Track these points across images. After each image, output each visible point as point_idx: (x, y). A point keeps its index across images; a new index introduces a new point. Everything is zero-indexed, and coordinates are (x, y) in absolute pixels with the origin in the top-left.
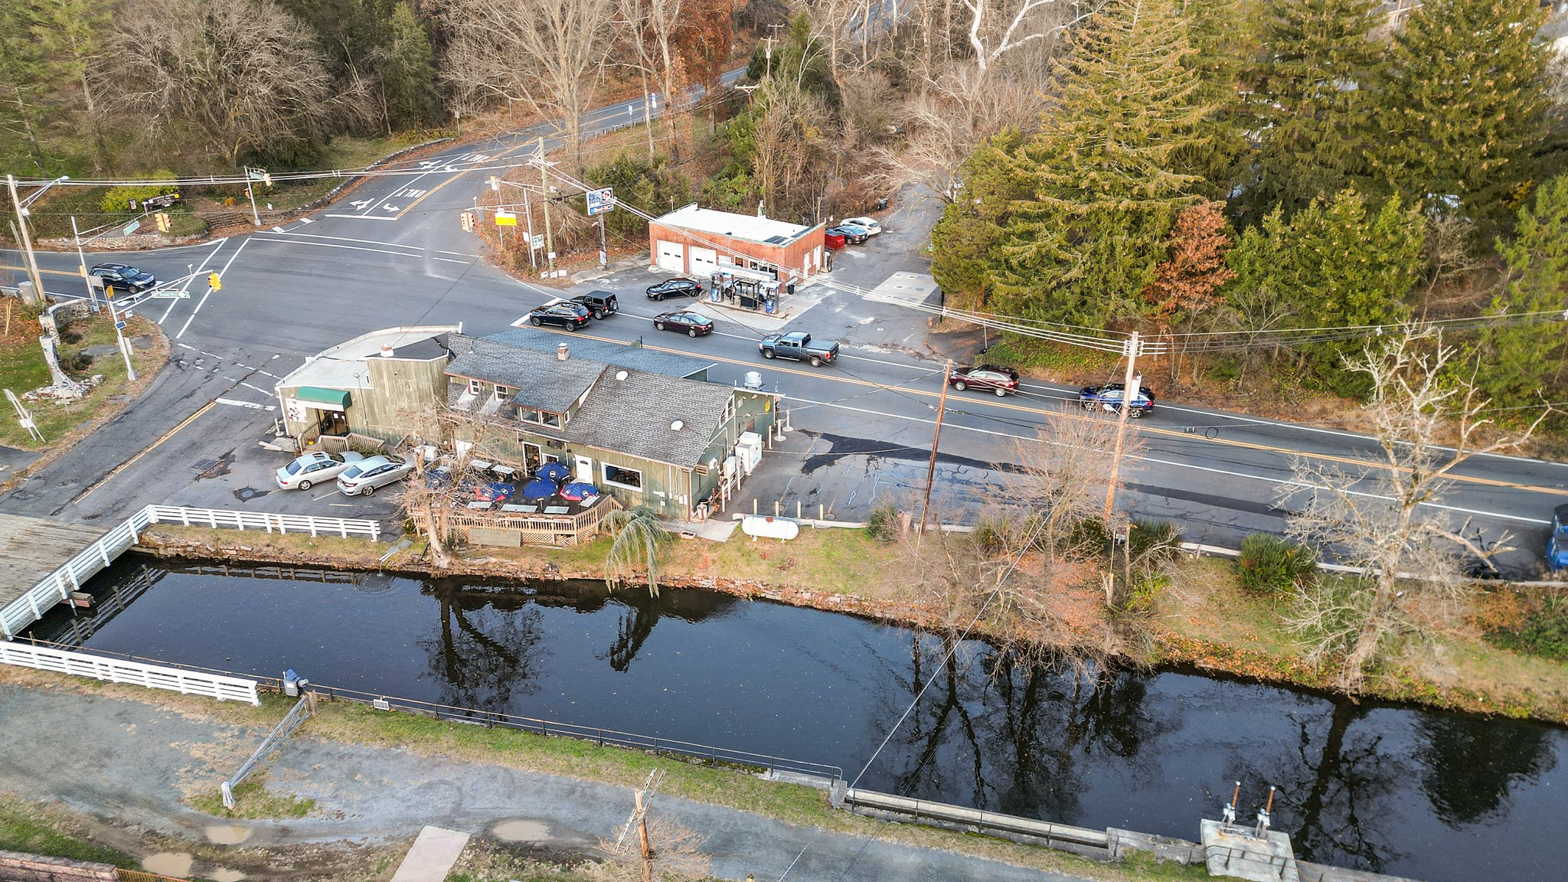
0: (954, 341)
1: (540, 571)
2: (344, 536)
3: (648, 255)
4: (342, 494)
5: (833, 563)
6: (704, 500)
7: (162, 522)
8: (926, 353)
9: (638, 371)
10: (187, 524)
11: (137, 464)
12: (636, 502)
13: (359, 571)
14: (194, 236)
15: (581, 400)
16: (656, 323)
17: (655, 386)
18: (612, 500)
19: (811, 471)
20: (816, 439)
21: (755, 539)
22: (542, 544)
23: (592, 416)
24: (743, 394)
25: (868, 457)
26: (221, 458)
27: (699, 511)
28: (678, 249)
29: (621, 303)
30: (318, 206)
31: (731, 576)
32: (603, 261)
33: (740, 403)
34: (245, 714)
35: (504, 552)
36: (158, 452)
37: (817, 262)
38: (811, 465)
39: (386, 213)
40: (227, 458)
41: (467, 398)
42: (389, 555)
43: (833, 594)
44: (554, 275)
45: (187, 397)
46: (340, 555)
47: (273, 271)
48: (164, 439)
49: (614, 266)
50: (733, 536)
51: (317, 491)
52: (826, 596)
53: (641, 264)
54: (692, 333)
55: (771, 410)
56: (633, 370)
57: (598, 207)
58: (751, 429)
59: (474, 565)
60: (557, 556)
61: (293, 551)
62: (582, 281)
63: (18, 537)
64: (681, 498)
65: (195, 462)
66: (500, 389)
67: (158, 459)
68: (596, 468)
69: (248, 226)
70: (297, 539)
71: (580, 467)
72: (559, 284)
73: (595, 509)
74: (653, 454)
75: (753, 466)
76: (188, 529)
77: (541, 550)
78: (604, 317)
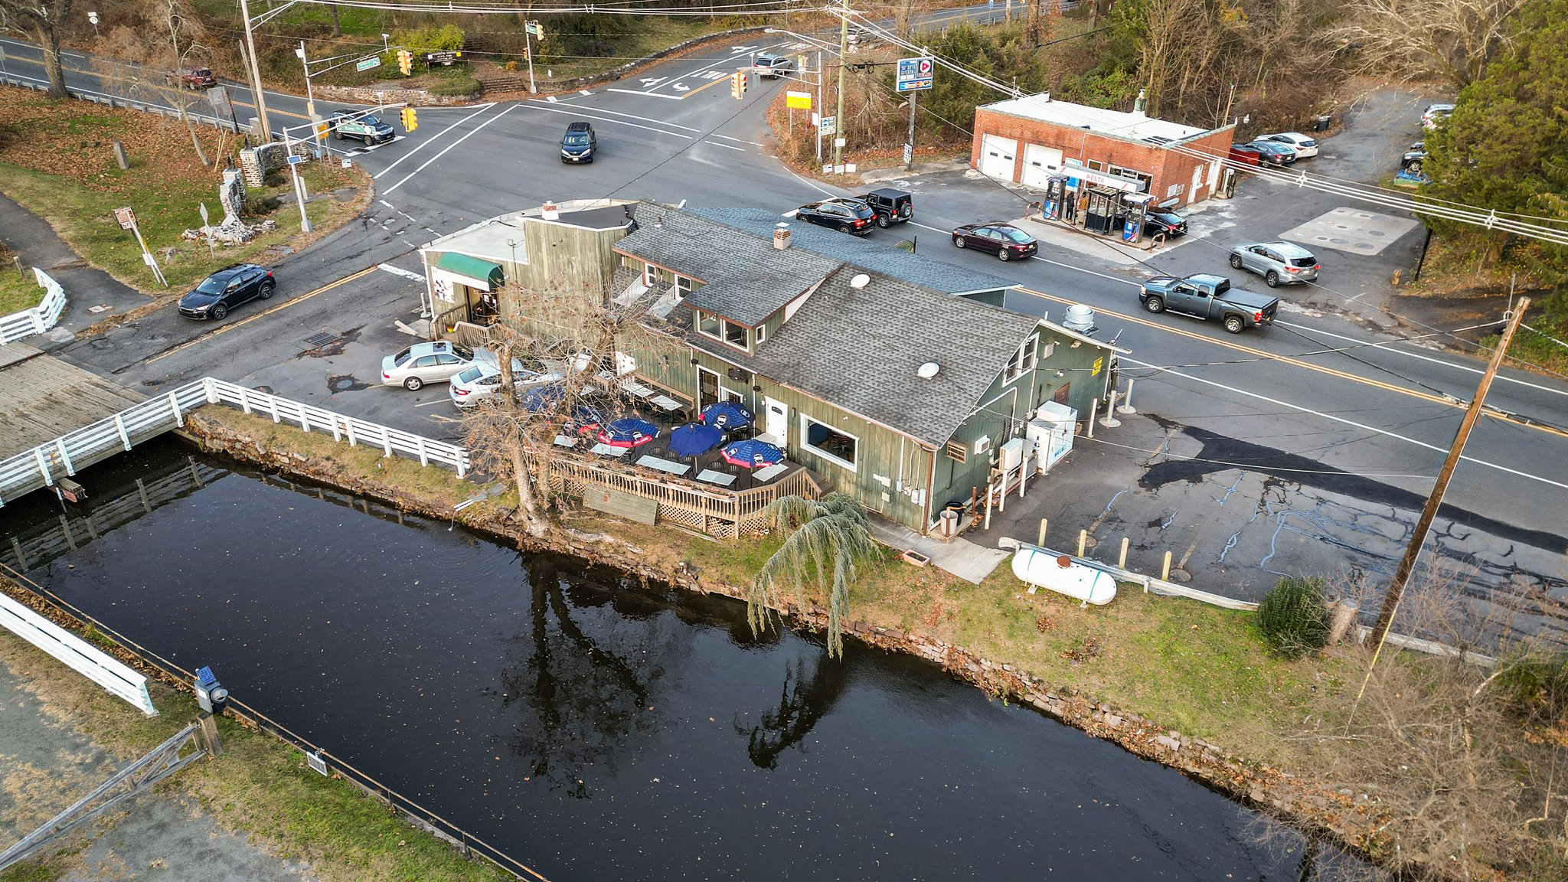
0: (1439, 311)
1: (670, 571)
2: (424, 463)
3: (968, 159)
4: (451, 403)
5: (1176, 668)
6: (955, 503)
7: (223, 403)
8: (1387, 324)
9: (887, 277)
10: (247, 411)
11: (245, 327)
12: (847, 488)
13: (428, 517)
14: (462, 97)
15: (790, 311)
16: (955, 237)
17: (909, 303)
18: (806, 476)
19: (1157, 485)
20: (1173, 432)
21: (1032, 591)
22: (687, 527)
23: (800, 339)
24: (1058, 336)
25: (1266, 477)
26: (343, 334)
27: (943, 521)
28: (1010, 147)
29: (916, 210)
30: (604, 79)
31: (975, 650)
32: (907, 159)
33: (1048, 351)
34: (123, 727)
35: (630, 530)
36: (278, 316)
37: (1213, 181)
38: (1159, 475)
39: (673, 92)
40: (350, 335)
41: (637, 289)
42: (469, 502)
43: (1166, 730)
44: (839, 169)
45: (351, 257)
46: (410, 490)
47: (523, 138)
48: (295, 301)
49: (921, 167)
50: (993, 576)
51: (426, 395)
52: (1152, 731)
53: (958, 167)
54: (1003, 255)
55: (1102, 374)
56: (880, 275)
57: (911, 82)
58: (1061, 399)
59: (579, 541)
60: (702, 550)
61: (355, 474)
62: (874, 180)
63: (59, 394)
64: (915, 494)
65: (312, 334)
66: (682, 281)
67: (274, 324)
68: (793, 423)
69: (524, 93)
70: (366, 456)
71: (771, 415)
72: (844, 181)
73: (773, 487)
74: (878, 412)
75: (1053, 460)
76: (246, 418)
77: (683, 537)
78: (891, 225)
